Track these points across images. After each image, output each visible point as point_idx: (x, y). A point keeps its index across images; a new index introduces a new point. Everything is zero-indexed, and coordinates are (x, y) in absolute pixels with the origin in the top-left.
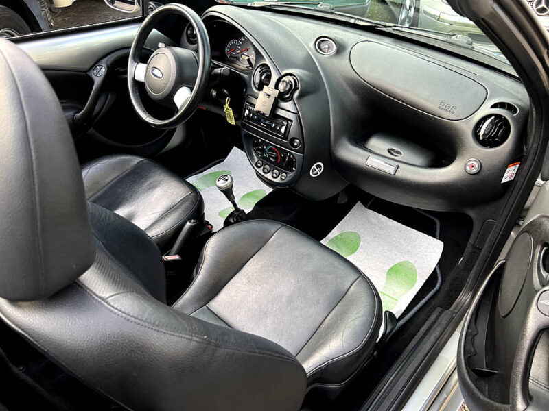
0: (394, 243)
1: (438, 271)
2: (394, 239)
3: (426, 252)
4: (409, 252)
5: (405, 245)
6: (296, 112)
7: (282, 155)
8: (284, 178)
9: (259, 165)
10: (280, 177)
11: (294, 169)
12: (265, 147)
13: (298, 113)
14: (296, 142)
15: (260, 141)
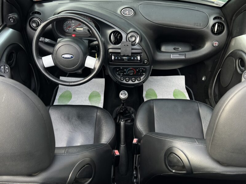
0: (166, 85)
1: (187, 87)
2: (165, 83)
3: (179, 82)
4: (173, 85)
5: (169, 83)
6: (142, 48)
7: (137, 70)
8: (139, 80)
9: (123, 79)
10: (136, 80)
11: (144, 74)
12: (125, 70)
13: (143, 48)
14: (146, 62)
15: (121, 68)
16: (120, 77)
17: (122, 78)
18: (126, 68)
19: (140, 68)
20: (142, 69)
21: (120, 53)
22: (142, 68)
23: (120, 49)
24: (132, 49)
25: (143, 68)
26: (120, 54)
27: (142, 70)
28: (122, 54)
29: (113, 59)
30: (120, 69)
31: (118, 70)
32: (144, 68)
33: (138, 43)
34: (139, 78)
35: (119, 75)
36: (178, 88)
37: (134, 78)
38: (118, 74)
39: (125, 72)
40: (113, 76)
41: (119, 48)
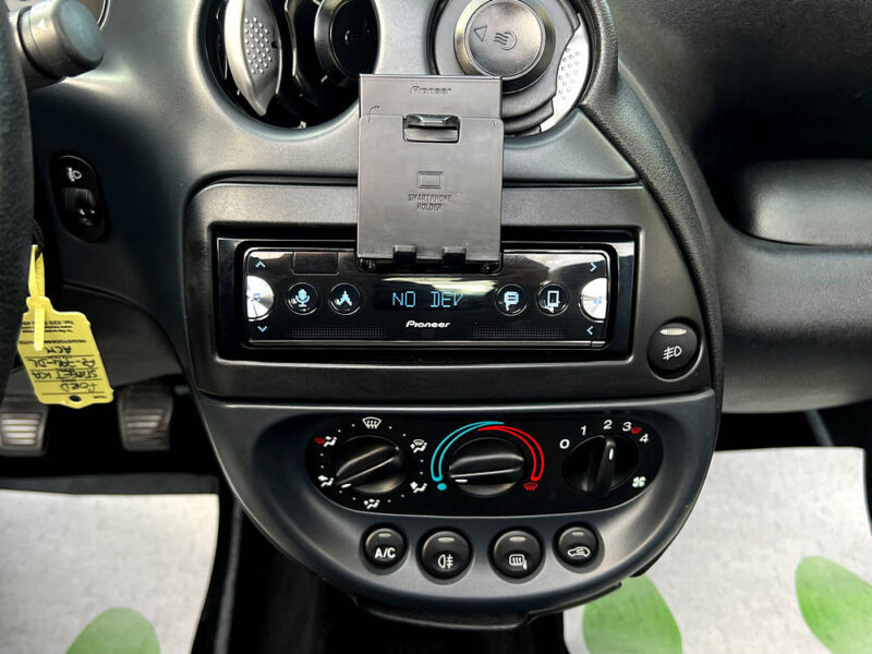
6: (629, 172)
7: (565, 444)
8: (581, 552)
9: (389, 553)
10: (551, 560)
11: (639, 482)
12: (419, 446)
13: (640, 177)
14: (672, 341)
15: (372, 424)
16: (353, 534)
17: (385, 534)
18: (434, 428)
19: (600, 415)
20: (615, 433)
21: (344, 234)
22: (617, 425)
23: (348, 179)
24: (510, 182)
25: (634, 415)
26: (342, 254)
27: (626, 444)
28: (371, 248)
29: (256, 310)
30: (354, 437)
31: (331, 442)
32: (641, 418)
33: (578, 105)
34: (578, 533)
35: (347, 500)
36: (820, 546)
37: (517, 538)
38: (331, 493)
39: (412, 467)
40: (273, 515)
41: (340, 164)
